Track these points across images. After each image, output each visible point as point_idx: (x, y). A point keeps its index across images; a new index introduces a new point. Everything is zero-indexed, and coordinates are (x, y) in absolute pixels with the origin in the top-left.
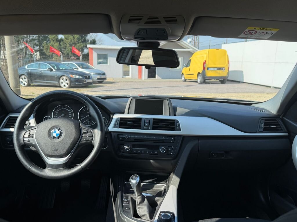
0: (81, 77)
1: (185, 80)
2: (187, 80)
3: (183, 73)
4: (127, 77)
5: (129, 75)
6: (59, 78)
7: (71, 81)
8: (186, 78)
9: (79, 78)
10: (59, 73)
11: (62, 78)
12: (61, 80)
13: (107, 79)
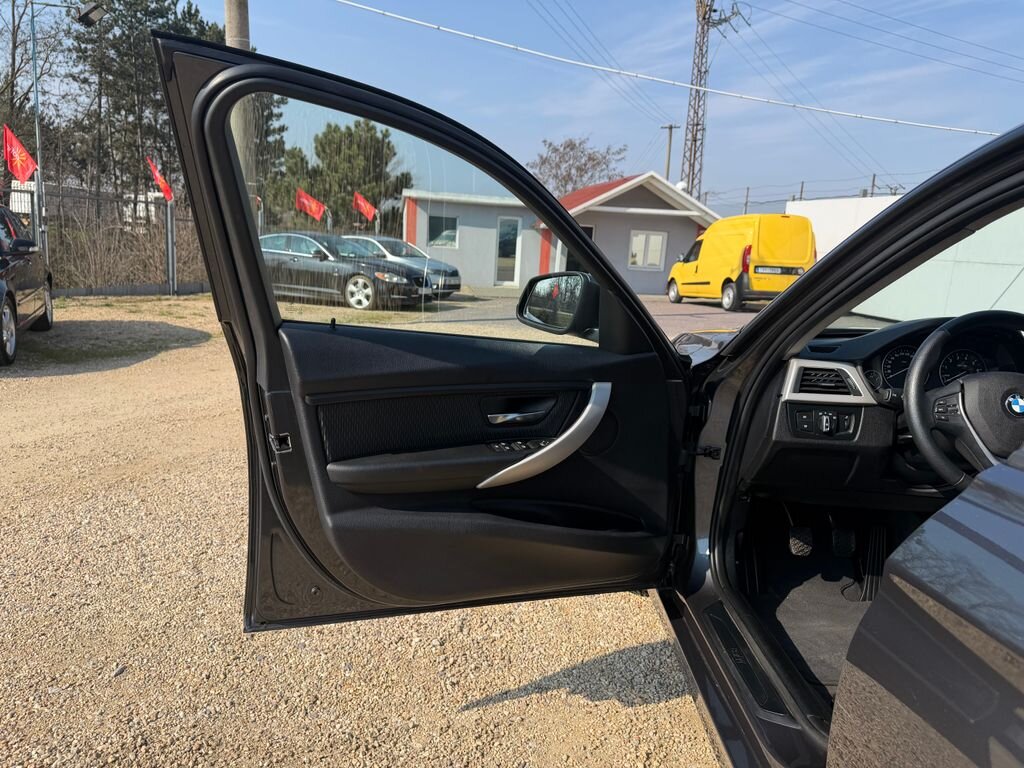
0: (405, 281)
1: (679, 300)
2: (685, 300)
3: (673, 279)
4: (507, 284)
5: (512, 279)
6: (344, 280)
7: (377, 292)
8: (681, 294)
9: (399, 282)
10: (347, 268)
11: (353, 280)
12: (351, 287)
13: (462, 288)
